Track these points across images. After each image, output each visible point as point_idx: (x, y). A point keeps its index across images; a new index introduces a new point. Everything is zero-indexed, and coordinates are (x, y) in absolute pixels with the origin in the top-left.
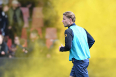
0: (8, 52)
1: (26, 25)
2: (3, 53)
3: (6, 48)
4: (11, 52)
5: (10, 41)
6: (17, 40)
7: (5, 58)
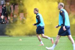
0: (6, 22)
1: (12, 12)
2: (4, 22)
3: (5, 21)
4: (7, 22)
5: (6, 18)
6: (9, 18)
7: (4, 24)
